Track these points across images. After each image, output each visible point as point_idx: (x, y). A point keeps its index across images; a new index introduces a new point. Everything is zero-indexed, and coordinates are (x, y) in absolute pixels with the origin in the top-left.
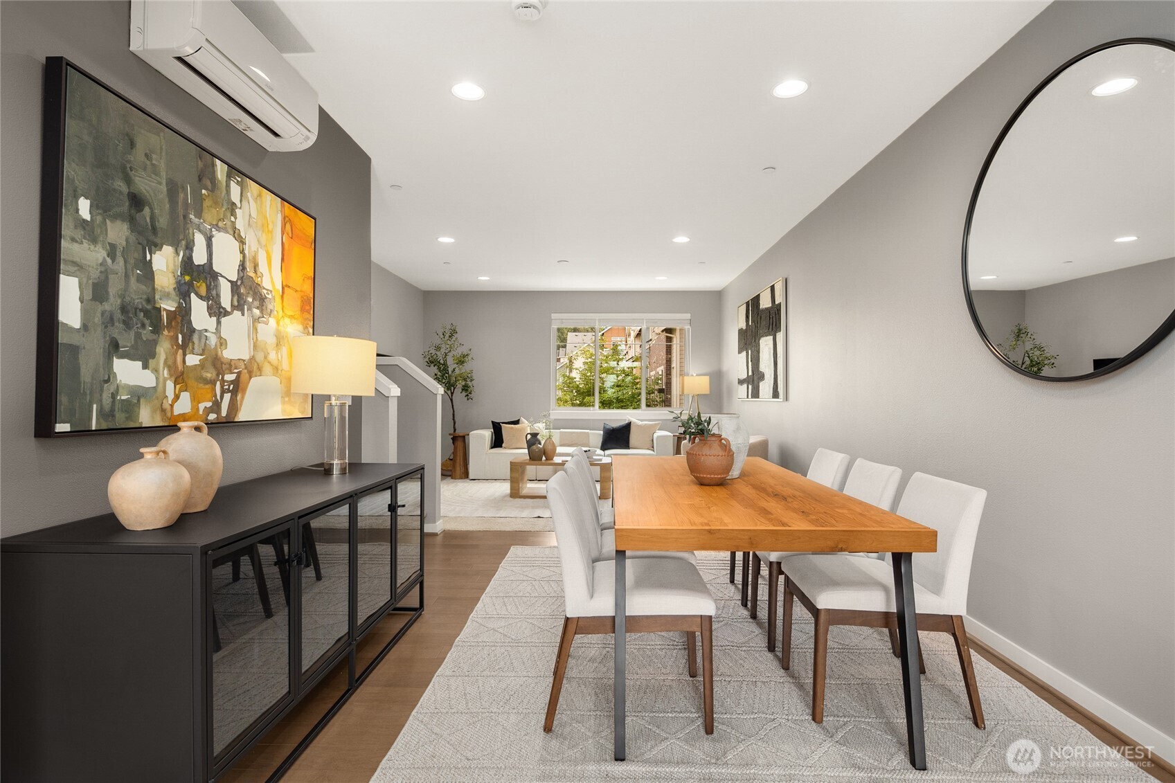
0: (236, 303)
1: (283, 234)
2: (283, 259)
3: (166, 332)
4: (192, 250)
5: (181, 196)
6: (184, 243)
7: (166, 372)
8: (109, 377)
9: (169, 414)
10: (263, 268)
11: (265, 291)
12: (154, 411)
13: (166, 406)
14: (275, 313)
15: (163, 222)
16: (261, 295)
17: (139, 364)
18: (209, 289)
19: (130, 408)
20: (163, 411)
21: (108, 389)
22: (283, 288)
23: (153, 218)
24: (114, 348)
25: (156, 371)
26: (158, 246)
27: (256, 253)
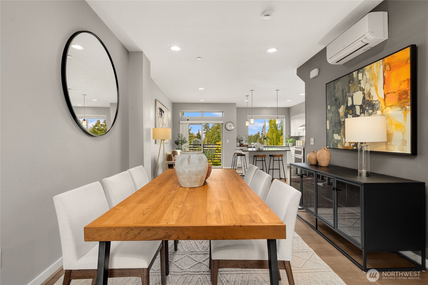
0: (362, 112)
1: (384, 72)
2: (384, 84)
3: (342, 126)
4: (348, 103)
5: (345, 91)
6: (346, 102)
7: (343, 136)
8: (333, 138)
9: (344, 146)
10: (373, 93)
11: (374, 102)
12: (341, 145)
13: (343, 144)
14: (381, 108)
15: (341, 100)
16: (373, 104)
17: (338, 134)
18: (352, 111)
19: (337, 144)
20: (343, 145)
21: (333, 140)
22: (385, 96)
23: (339, 101)
24: (334, 132)
25: (341, 136)
26: (340, 107)
27: (370, 90)
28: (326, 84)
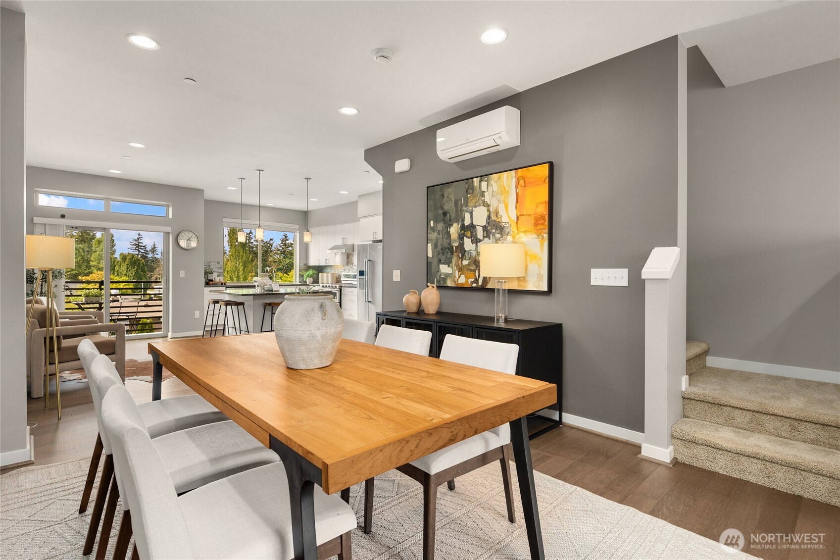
0: (485, 235)
1: (517, 187)
2: (517, 202)
3: (455, 254)
4: (464, 221)
5: (460, 203)
6: (461, 220)
7: (455, 268)
8: (439, 270)
9: (457, 283)
10: (502, 212)
11: (504, 224)
12: (452, 281)
13: (456, 280)
14: (512, 233)
15: (453, 216)
16: (501, 226)
17: (447, 265)
18: (472, 233)
19: (445, 280)
20: (455, 281)
21: (439, 274)
22: (518, 218)
23: (450, 217)
24: (440, 262)
25: (452, 268)
26: (451, 225)
27: (497, 208)
28: (427, 187)
